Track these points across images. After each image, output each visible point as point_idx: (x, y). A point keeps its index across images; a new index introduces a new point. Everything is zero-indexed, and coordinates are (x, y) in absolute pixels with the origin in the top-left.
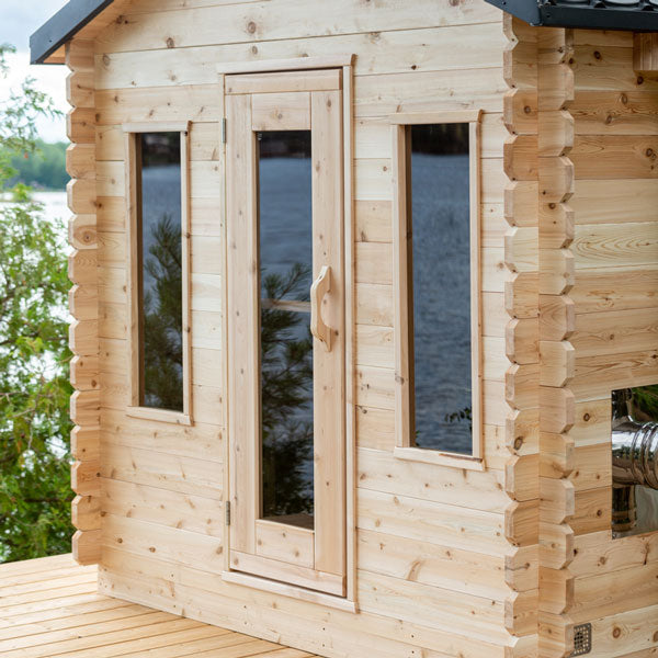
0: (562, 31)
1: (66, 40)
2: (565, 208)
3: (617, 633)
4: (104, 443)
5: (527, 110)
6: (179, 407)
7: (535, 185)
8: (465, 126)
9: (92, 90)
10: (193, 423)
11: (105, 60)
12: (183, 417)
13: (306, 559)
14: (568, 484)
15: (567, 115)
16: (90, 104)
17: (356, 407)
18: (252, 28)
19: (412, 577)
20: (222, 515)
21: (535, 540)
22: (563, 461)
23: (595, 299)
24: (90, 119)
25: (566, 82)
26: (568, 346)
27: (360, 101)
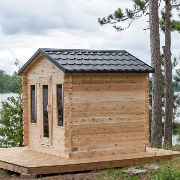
0: (70, 74)
1: (22, 72)
2: (71, 95)
3: (82, 149)
4: (28, 128)
5: (66, 83)
6: (35, 123)
7: (68, 92)
8: (62, 85)
9: (26, 79)
10: (37, 125)
11: (27, 75)
12: (36, 124)
13: (48, 142)
14: (72, 129)
15: (71, 84)
16: (25, 81)
17: (53, 121)
18: (42, 71)
19: (58, 143)
20: (40, 137)
21: (68, 136)
22: (71, 126)
23: (77, 106)
24: (25, 83)
25: (71, 80)
26: (71, 112)
27: (53, 81)
